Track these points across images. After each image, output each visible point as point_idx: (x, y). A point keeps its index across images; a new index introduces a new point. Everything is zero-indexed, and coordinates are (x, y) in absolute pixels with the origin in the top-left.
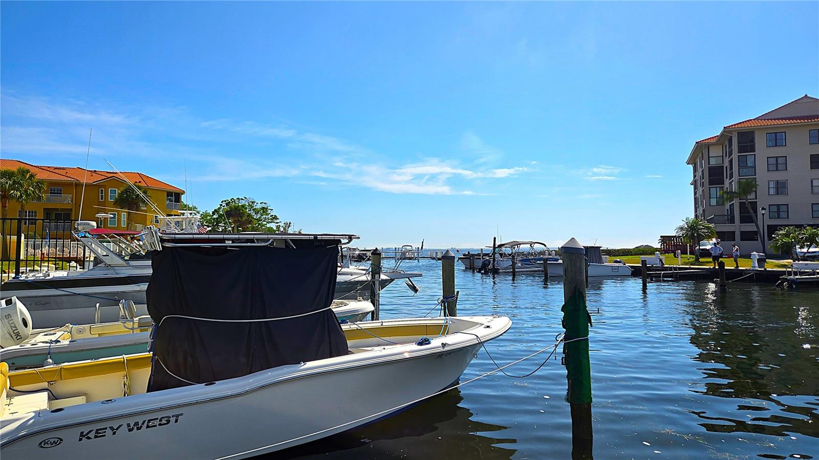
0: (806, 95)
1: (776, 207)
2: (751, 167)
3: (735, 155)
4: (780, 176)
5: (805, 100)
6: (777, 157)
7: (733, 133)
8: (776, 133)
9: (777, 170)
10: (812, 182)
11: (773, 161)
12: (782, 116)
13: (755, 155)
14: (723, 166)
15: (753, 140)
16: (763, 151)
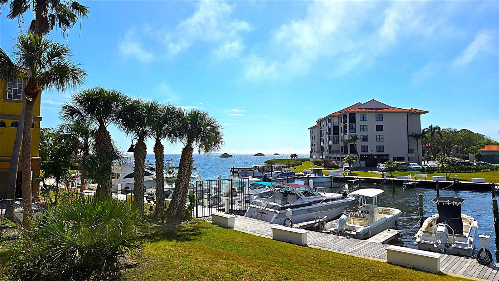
0: (373, 99)
1: (363, 147)
2: (354, 129)
3: (348, 123)
4: (365, 133)
5: (373, 101)
6: (364, 125)
7: (347, 114)
8: (363, 115)
9: (364, 131)
10: (376, 136)
11: (362, 127)
12: (365, 108)
13: (355, 124)
14: (339, 127)
15: (355, 117)
16: (358, 123)
